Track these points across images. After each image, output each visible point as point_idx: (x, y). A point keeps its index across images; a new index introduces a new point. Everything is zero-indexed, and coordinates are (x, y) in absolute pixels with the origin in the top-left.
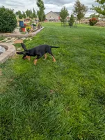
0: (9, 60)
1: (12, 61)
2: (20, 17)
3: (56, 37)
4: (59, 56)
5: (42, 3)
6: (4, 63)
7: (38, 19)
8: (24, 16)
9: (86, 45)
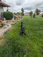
0: (8, 31)
1: (9, 31)
2: (15, 15)
3: (28, 22)
4: (29, 30)
5: (23, 10)
6: (6, 32)
7: (21, 15)
8: (16, 14)
9: (41, 25)
